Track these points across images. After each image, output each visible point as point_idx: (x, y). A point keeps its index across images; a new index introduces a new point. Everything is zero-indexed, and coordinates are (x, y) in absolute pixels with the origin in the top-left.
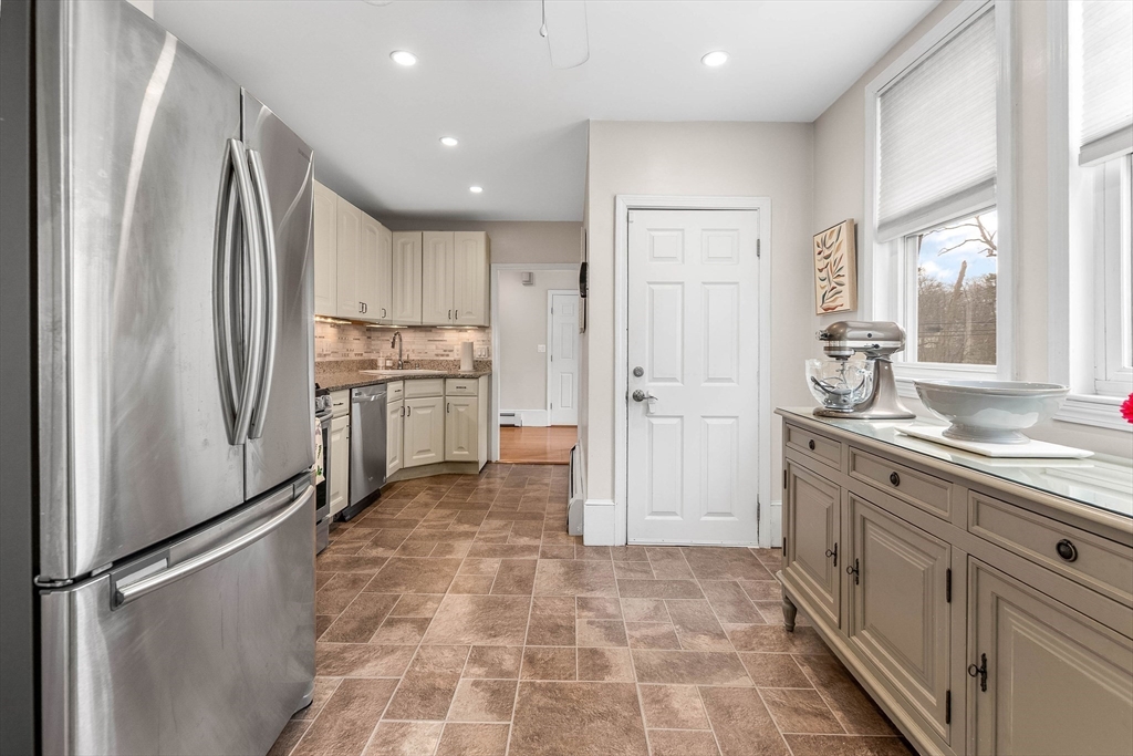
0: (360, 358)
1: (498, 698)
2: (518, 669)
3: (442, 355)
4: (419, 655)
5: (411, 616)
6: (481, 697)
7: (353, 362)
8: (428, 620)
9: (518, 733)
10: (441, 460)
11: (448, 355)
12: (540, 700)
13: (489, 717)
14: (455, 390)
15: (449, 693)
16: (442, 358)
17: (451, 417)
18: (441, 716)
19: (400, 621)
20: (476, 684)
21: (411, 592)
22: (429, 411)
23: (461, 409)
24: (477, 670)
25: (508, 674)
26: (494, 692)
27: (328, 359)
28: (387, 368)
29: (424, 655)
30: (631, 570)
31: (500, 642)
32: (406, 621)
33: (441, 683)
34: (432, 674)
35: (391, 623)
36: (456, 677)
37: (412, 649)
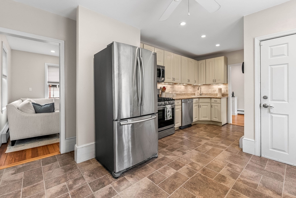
0: (191, 93)
1: (190, 173)
2: (199, 170)
3: (213, 92)
4: (180, 158)
5: (183, 151)
6: (187, 171)
7: (189, 94)
8: (186, 153)
9: (190, 181)
10: (210, 120)
11: (215, 92)
12: (200, 178)
13: (186, 175)
14: (214, 102)
15: (181, 167)
16: (213, 93)
17: (213, 109)
18: (177, 170)
19: (180, 151)
20: (187, 168)
21: (186, 147)
22: (206, 107)
23: (216, 107)
24: (190, 166)
25: (196, 170)
26: (190, 171)
27: (182, 93)
28: (197, 95)
29: (181, 159)
30: (256, 164)
31: (199, 163)
32: (181, 151)
33: (181, 165)
34: (180, 162)
35: (178, 151)
36: (184, 165)
37: (179, 157)
